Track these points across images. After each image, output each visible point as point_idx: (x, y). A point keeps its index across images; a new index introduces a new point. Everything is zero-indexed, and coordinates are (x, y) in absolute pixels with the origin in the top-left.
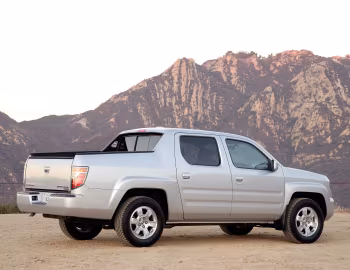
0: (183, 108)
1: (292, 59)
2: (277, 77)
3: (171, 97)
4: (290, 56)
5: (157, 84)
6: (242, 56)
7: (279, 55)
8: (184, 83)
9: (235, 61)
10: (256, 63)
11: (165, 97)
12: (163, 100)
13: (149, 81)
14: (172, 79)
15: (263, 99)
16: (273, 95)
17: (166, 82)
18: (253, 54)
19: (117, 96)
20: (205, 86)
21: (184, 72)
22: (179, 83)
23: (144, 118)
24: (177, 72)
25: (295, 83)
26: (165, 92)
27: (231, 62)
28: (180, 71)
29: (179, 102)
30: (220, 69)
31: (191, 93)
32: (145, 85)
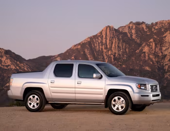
0: (108, 51)
1: (163, 25)
2: (156, 34)
3: (102, 45)
4: (162, 23)
5: (95, 39)
6: (138, 24)
7: (157, 23)
8: (108, 38)
9: (134, 27)
10: (145, 28)
11: (99, 46)
12: (98, 47)
13: (91, 38)
14: (103, 36)
15: (149, 46)
16: (154, 43)
17: (100, 39)
18: (143, 23)
19: (75, 46)
20: (119, 40)
21: (108, 33)
22: (106, 38)
23: (89, 56)
24: (105, 33)
25: (165, 37)
26: (99, 43)
27: (132, 27)
28: (106, 32)
29: (106, 48)
30: (126, 31)
31: (112, 43)
32: (89, 40)
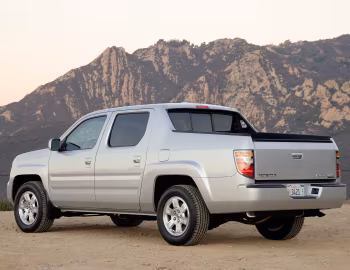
0: (114, 99)
1: (226, 47)
2: (210, 66)
3: (100, 87)
4: (223, 44)
5: (86, 74)
6: (174, 44)
7: (212, 44)
8: (114, 74)
9: (167, 51)
10: (188, 52)
11: (94, 89)
12: (92, 90)
13: (77, 72)
14: (102, 68)
15: (196, 89)
16: (206, 85)
17: (95, 72)
18: (185, 42)
19: (43, 87)
20: (136, 76)
21: (113, 62)
22: (109, 73)
23: (72, 110)
24: (106, 61)
25: (229, 72)
26: (94, 83)
27: (163, 51)
28: (110, 60)
29: (109, 93)
30: (151, 58)
31: (122, 83)
32: (73, 75)
